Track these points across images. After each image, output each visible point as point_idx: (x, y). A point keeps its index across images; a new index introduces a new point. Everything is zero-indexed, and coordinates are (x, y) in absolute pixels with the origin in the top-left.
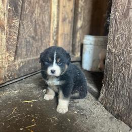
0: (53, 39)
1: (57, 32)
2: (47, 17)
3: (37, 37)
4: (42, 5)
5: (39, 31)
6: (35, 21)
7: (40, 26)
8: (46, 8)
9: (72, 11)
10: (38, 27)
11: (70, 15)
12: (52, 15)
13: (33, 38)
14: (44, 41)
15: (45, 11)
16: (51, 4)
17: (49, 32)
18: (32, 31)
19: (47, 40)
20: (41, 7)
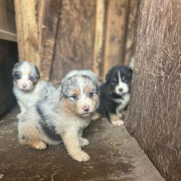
0: (97, 61)
1: (102, 54)
2: (89, 36)
3: (76, 59)
4: (82, 22)
5: (79, 52)
6: (74, 41)
7: (80, 46)
8: (89, 25)
9: (122, 28)
10: (77, 47)
11: (120, 33)
12: (97, 34)
13: (72, 59)
14: (86, 63)
15: (87, 29)
16: (95, 20)
17: (92, 54)
19: (89, 62)
20: (82, 24)
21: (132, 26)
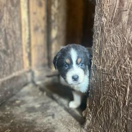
1: (29, 43)
2: (17, 25)
3: (9, 51)
4: (10, 9)
5: (10, 43)
6: (5, 30)
7: (11, 36)
8: (16, 14)
9: (44, 18)
10: (8, 37)
11: (43, 24)
12: (23, 23)
13: (5, 52)
14: (17, 55)
15: (14, 18)
16: (20, 9)
17: (21, 44)
18: (3, 43)
19: (20, 53)
20: (10, 11)
21: (55, 17)
